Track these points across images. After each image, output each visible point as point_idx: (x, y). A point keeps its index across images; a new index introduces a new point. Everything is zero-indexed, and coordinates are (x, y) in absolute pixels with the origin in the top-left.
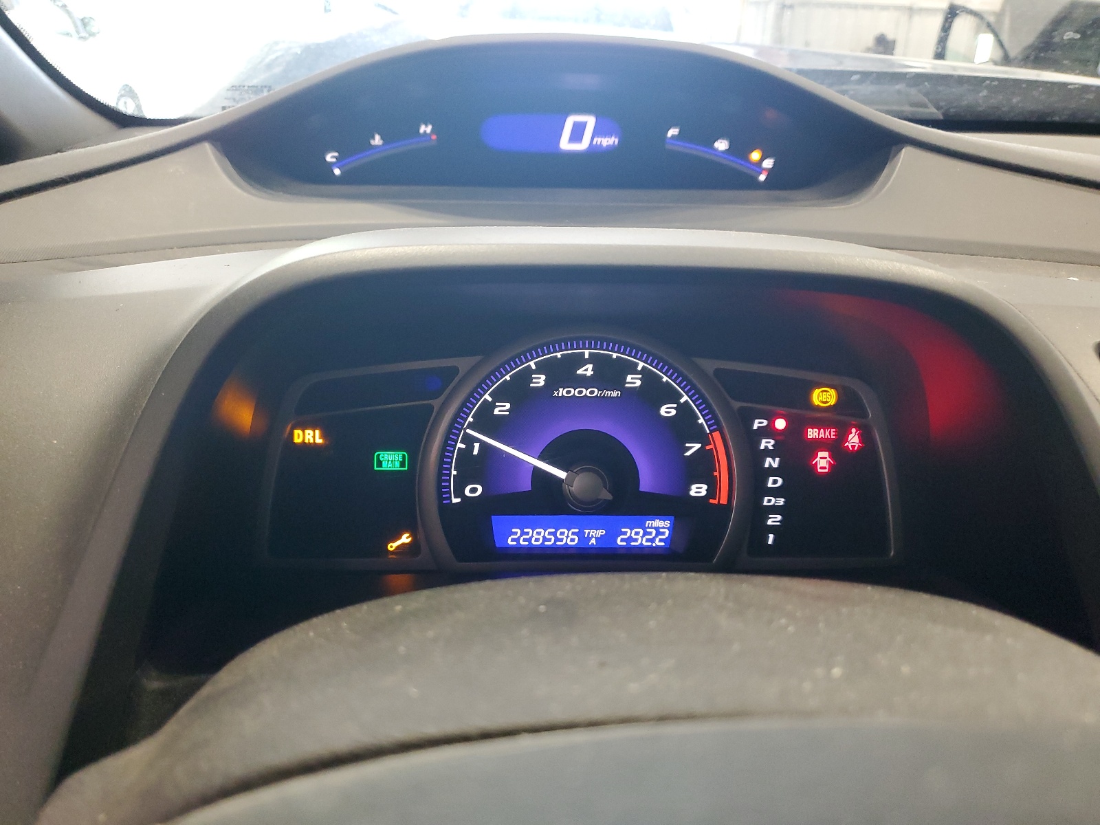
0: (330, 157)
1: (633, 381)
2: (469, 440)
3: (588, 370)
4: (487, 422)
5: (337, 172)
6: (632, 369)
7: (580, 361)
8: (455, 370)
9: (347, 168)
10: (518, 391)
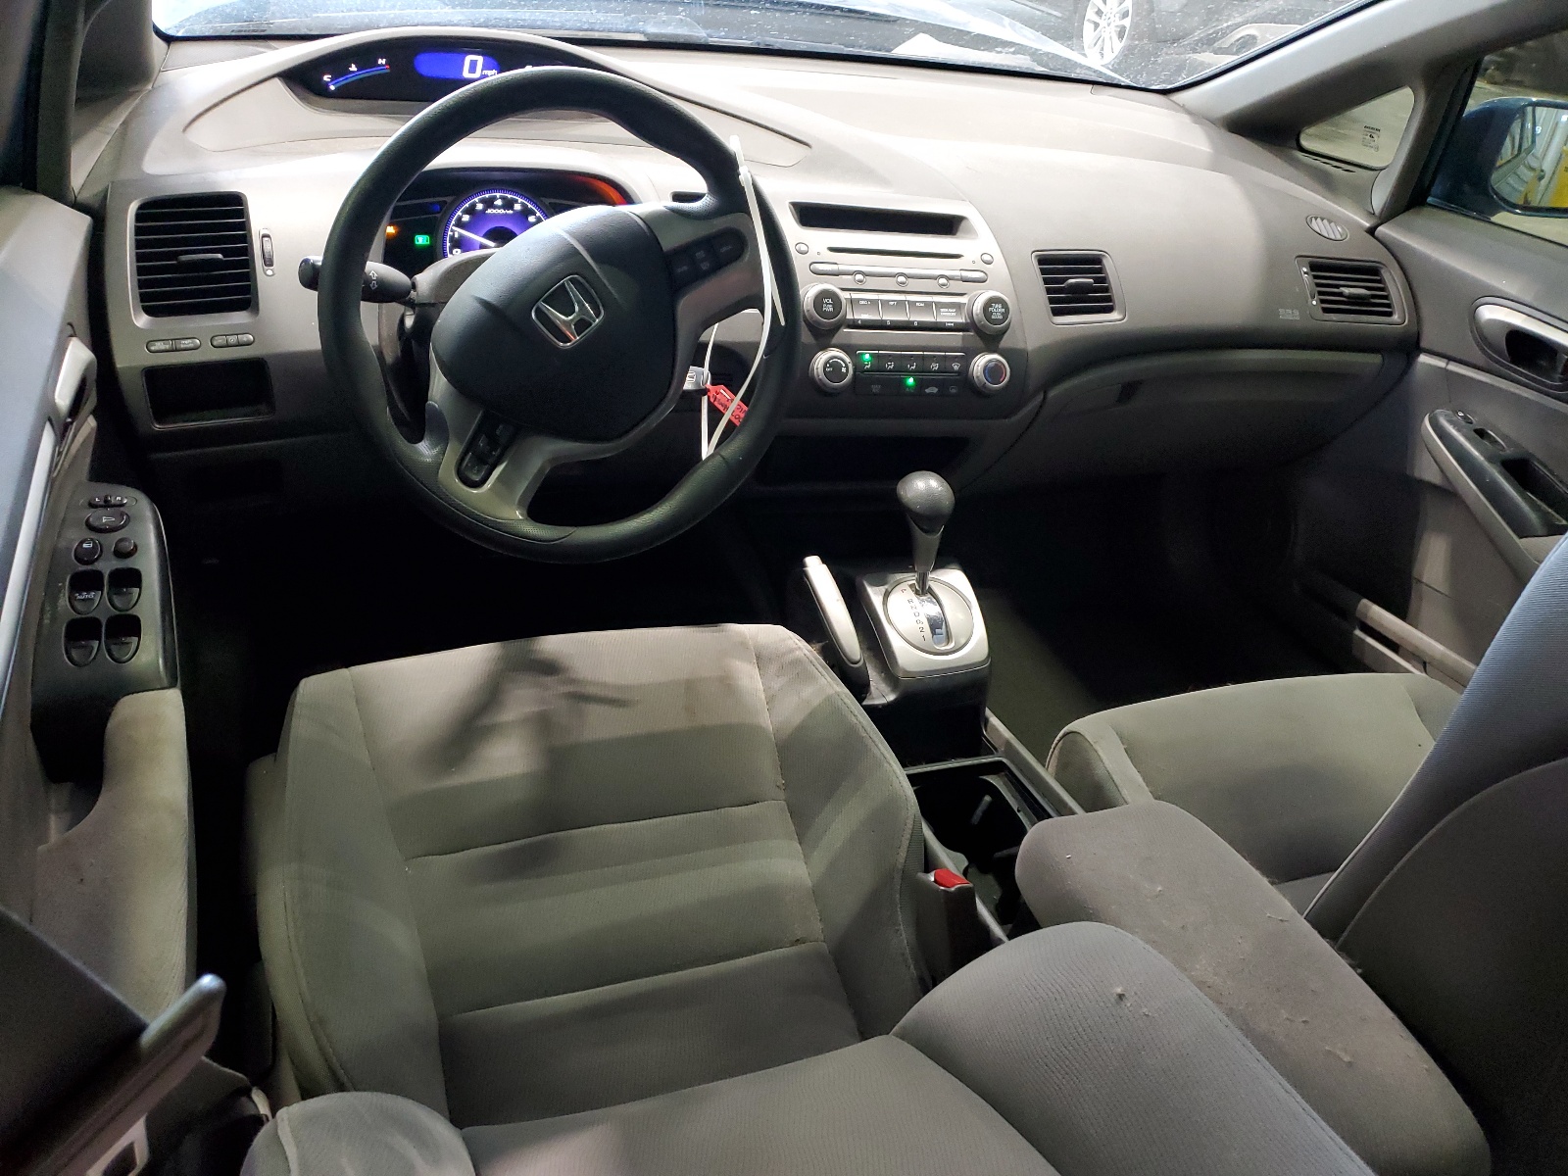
0: (326, 78)
1: (518, 207)
2: (452, 231)
3: (499, 202)
4: (460, 224)
5: (332, 88)
6: (516, 201)
7: (495, 198)
8: (445, 202)
9: (338, 85)
10: (471, 211)
